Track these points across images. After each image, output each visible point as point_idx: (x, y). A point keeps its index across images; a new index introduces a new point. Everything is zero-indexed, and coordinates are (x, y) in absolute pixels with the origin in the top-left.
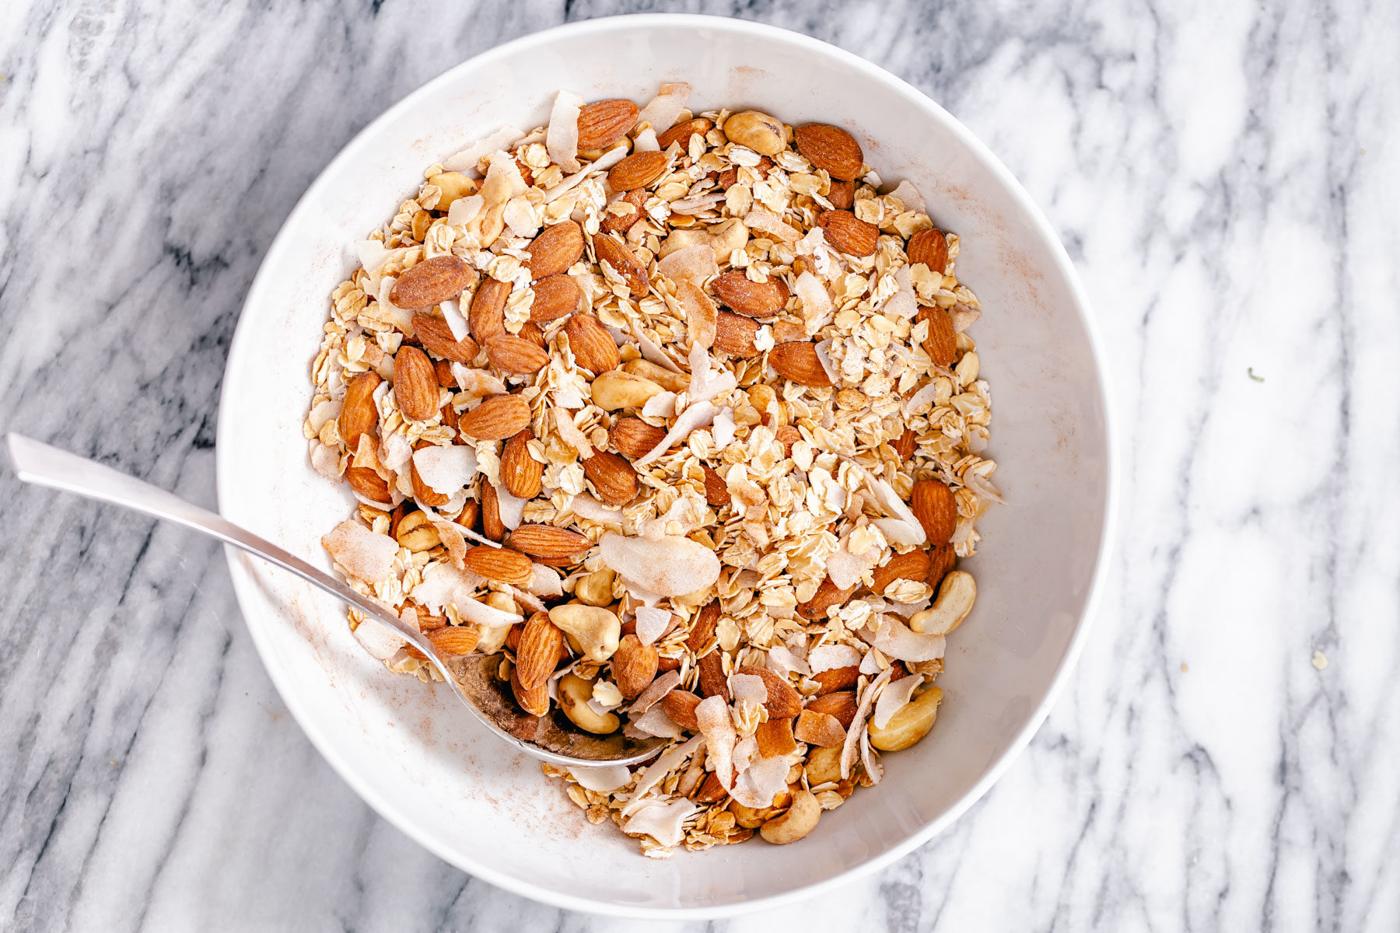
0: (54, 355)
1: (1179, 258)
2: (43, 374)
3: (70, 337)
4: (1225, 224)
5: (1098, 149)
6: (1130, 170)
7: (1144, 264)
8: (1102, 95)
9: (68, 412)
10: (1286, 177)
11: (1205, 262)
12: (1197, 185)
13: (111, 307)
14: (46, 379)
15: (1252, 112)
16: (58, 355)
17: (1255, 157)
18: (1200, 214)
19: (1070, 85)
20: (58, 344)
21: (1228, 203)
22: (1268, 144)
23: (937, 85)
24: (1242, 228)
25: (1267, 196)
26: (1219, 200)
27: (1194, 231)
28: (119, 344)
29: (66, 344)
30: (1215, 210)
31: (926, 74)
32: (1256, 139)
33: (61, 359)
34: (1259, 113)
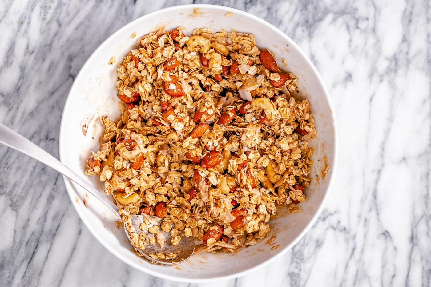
0: (35, 108)
1: (381, 81)
2: (32, 114)
3: (40, 102)
4: (396, 70)
5: (357, 47)
6: (366, 54)
7: (371, 82)
8: (358, 31)
9: (39, 126)
10: (414, 56)
11: (389, 82)
12: (387, 58)
13: (52, 93)
14: (32, 116)
15: (404, 36)
16: (36, 108)
17: (405, 50)
18: (388, 67)
19: (348, 27)
20: (36, 105)
21: (396, 64)
22: (409, 46)
23: (307, 27)
24: (401, 72)
25: (408, 62)
26: (394, 63)
27: (386, 72)
28: (55, 105)
29: (39, 105)
30: (393, 66)
31: (304, 24)
32: (405, 44)
33: (37, 109)
34: (406, 36)
